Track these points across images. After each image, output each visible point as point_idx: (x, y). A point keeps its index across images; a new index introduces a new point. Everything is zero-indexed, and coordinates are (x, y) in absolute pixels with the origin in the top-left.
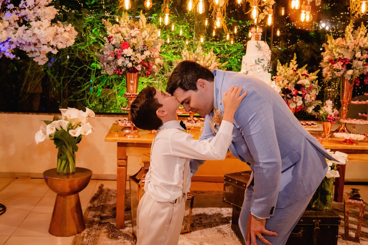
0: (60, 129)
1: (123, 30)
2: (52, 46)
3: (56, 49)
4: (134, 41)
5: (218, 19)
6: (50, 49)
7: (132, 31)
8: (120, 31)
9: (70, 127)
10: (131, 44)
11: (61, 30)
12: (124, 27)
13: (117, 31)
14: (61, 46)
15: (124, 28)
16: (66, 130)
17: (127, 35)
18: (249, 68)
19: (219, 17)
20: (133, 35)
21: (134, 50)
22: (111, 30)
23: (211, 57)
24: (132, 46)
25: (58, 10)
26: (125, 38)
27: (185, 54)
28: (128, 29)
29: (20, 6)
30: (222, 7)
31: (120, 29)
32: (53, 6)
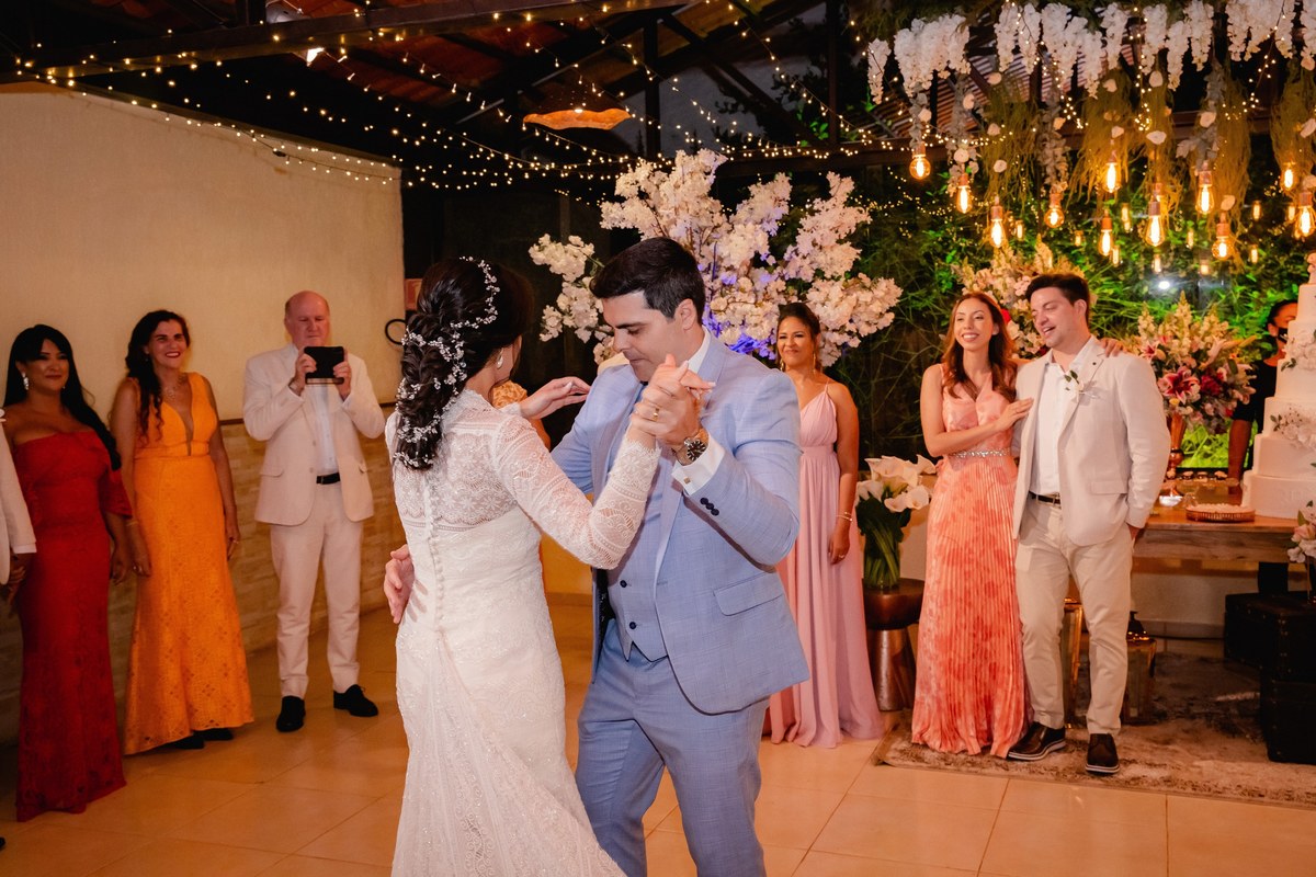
0: (867, 497)
1: (998, 284)
2: (850, 333)
3: (856, 338)
4: (1021, 306)
5: (1222, 239)
6: (846, 338)
7: (1016, 286)
8: (991, 286)
9: (888, 493)
10: (1015, 313)
11: (865, 296)
12: (1001, 276)
13: (984, 286)
14: (866, 330)
15: (1000, 279)
16: (880, 500)
17: (1005, 294)
18: (1297, 351)
19: (1225, 234)
20: (1019, 293)
21: (1022, 328)
22: (971, 286)
23: (1212, 327)
24: (1016, 319)
25: (859, 251)
26: (1002, 302)
27: (1145, 326)
28: (1008, 280)
29: (786, 256)
30: (1229, 211)
31: (990, 281)
32: (849, 243)
